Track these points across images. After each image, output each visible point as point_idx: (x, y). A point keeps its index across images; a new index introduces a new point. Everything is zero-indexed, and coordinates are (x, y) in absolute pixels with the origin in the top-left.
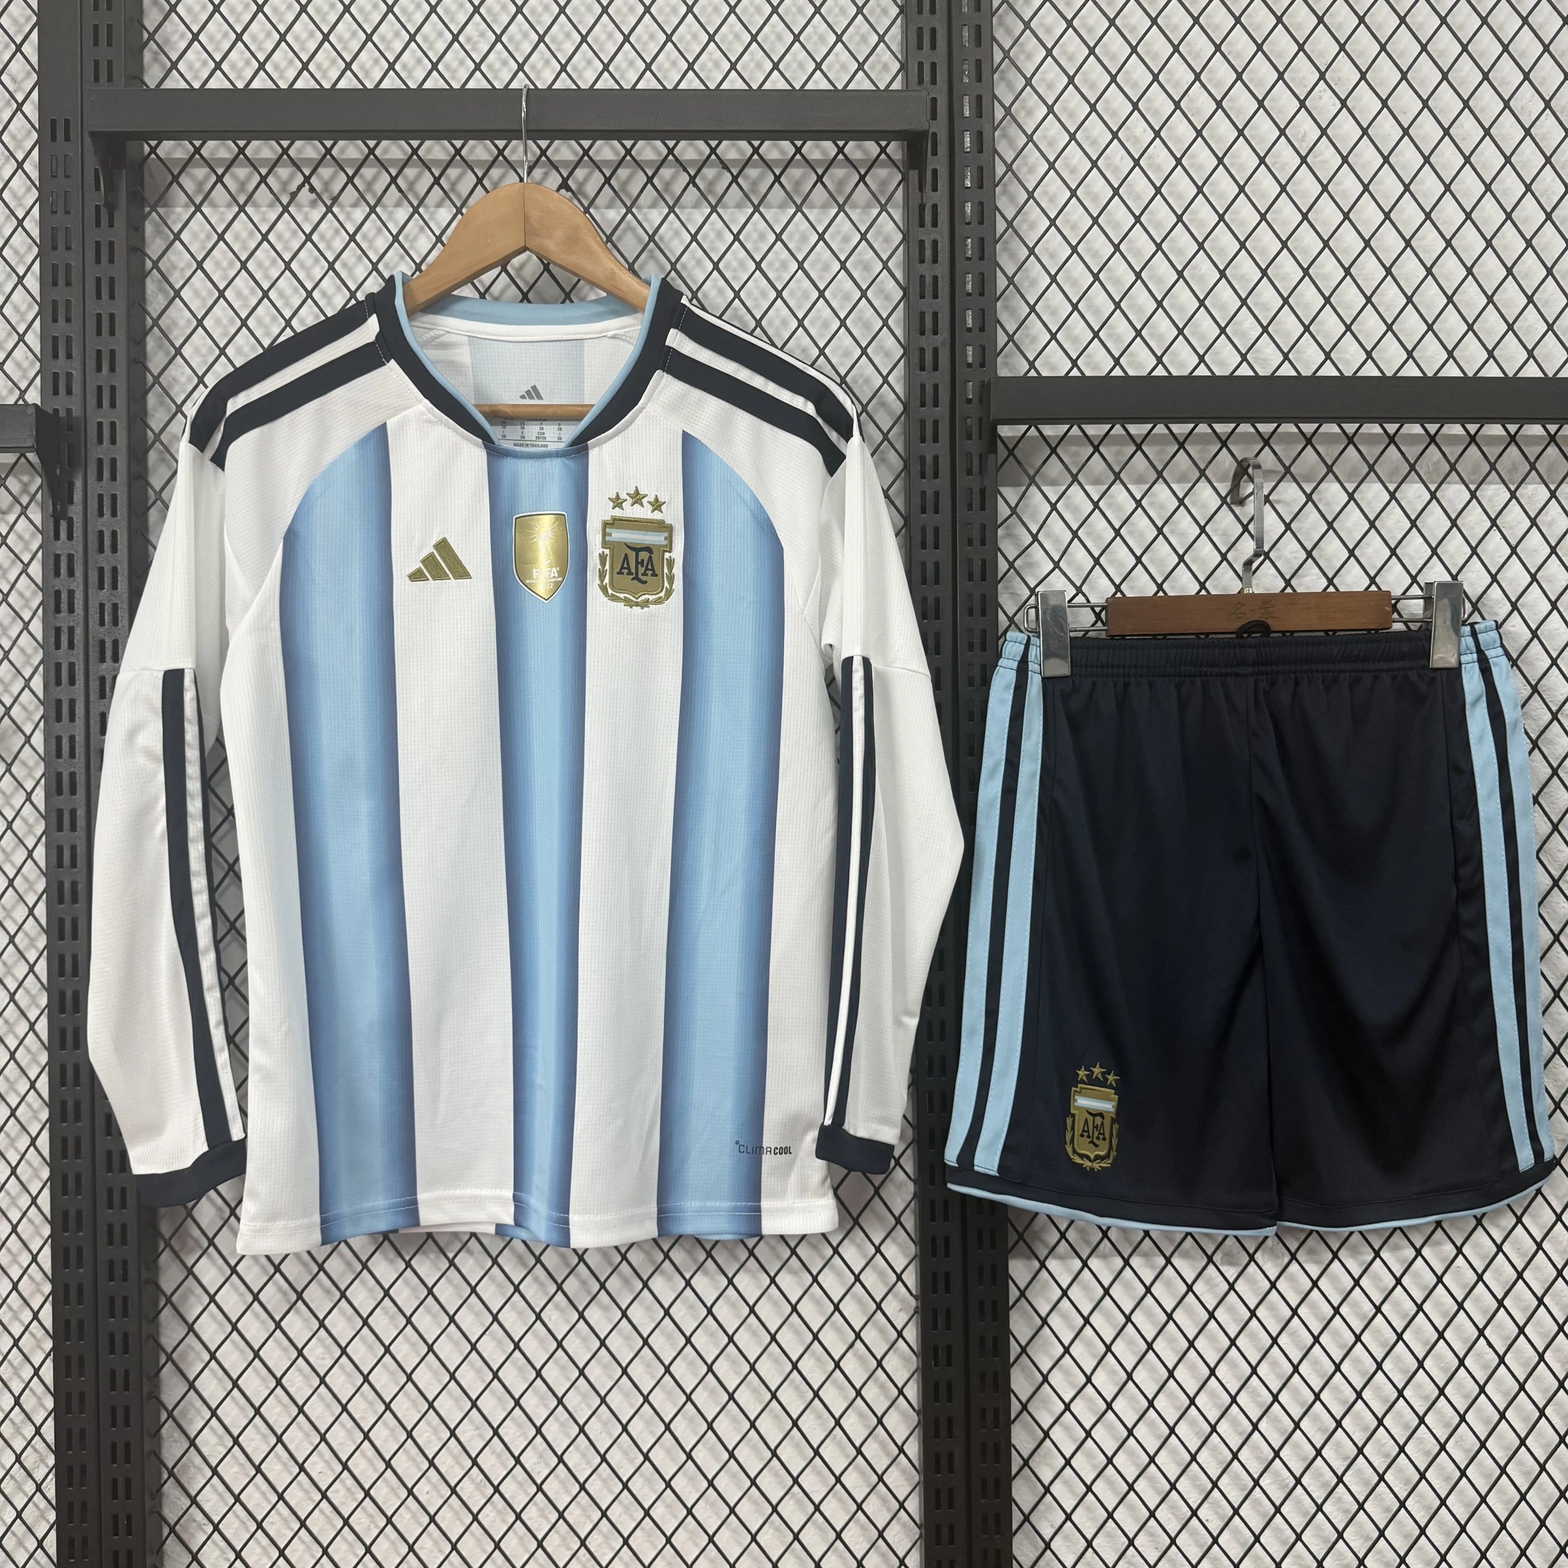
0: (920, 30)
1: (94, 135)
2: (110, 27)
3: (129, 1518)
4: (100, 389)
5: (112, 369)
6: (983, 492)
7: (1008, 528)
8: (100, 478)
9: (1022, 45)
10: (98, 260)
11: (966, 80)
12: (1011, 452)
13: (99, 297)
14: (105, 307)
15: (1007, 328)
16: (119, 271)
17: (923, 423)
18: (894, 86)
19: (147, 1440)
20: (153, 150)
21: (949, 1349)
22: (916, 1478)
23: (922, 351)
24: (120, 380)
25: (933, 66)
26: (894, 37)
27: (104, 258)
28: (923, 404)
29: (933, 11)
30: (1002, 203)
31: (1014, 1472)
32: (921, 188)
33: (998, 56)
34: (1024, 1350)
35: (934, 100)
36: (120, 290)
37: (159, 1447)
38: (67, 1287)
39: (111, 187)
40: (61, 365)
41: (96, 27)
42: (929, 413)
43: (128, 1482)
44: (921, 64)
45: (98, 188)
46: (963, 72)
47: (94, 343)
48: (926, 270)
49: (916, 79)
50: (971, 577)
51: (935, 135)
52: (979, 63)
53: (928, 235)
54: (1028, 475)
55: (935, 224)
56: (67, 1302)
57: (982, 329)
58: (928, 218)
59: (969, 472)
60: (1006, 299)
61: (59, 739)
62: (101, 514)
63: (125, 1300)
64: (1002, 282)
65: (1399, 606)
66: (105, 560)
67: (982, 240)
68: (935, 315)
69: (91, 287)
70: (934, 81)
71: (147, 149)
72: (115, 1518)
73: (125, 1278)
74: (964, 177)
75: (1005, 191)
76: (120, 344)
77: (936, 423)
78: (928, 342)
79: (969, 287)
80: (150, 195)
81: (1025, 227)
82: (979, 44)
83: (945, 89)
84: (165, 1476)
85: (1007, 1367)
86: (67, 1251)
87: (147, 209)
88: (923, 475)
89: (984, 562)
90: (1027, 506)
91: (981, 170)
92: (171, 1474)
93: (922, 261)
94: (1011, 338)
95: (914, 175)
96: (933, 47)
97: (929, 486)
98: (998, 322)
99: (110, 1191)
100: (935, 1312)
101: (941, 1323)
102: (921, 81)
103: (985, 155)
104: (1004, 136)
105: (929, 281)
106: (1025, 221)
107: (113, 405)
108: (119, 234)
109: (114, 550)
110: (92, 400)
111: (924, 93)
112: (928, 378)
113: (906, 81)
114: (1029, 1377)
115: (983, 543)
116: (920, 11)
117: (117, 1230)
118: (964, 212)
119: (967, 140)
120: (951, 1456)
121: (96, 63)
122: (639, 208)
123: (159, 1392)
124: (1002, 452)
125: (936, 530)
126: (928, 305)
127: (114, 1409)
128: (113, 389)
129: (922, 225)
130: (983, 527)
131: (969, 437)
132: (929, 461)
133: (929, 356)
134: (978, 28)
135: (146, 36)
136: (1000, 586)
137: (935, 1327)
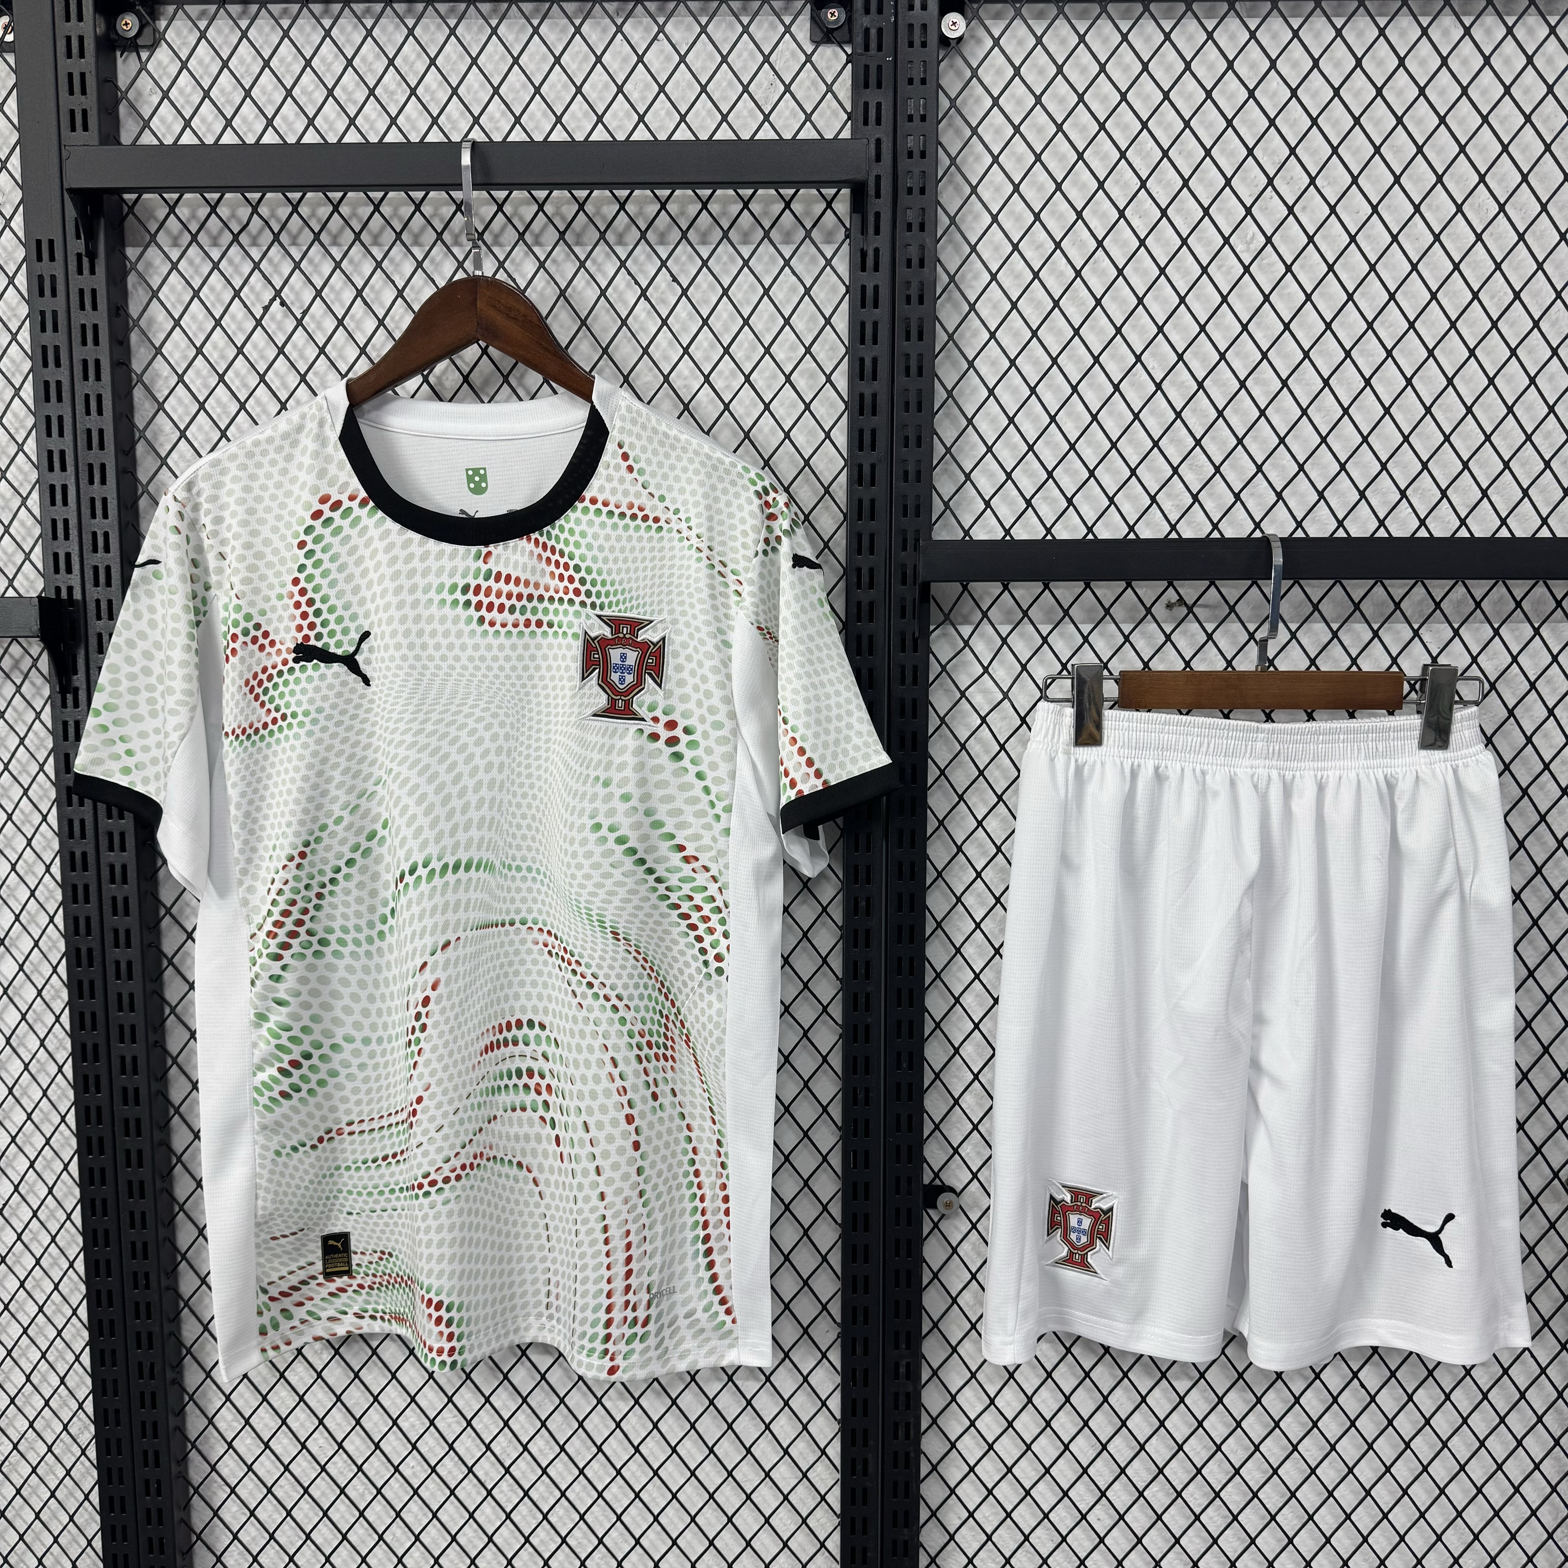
3: (159, 1482)
4: (93, 500)
5: (103, 481)
14: (93, 422)
19: (171, 1418)
24: (110, 491)
36: (107, 403)
38: (99, 1292)
40: (57, 478)
43: (157, 1453)
56: (99, 1305)
61: (71, 822)
63: (148, 1305)
72: (147, 1482)
73: (147, 1286)
86: (97, 1262)
92: (194, 1446)
99: (132, 1214)
100: (854, 1340)
101: (859, 1350)
117: (139, 1246)
120: (865, 1461)
128: (105, 501)
132: (865, 572)
133: (866, 470)
137: (854, 1353)
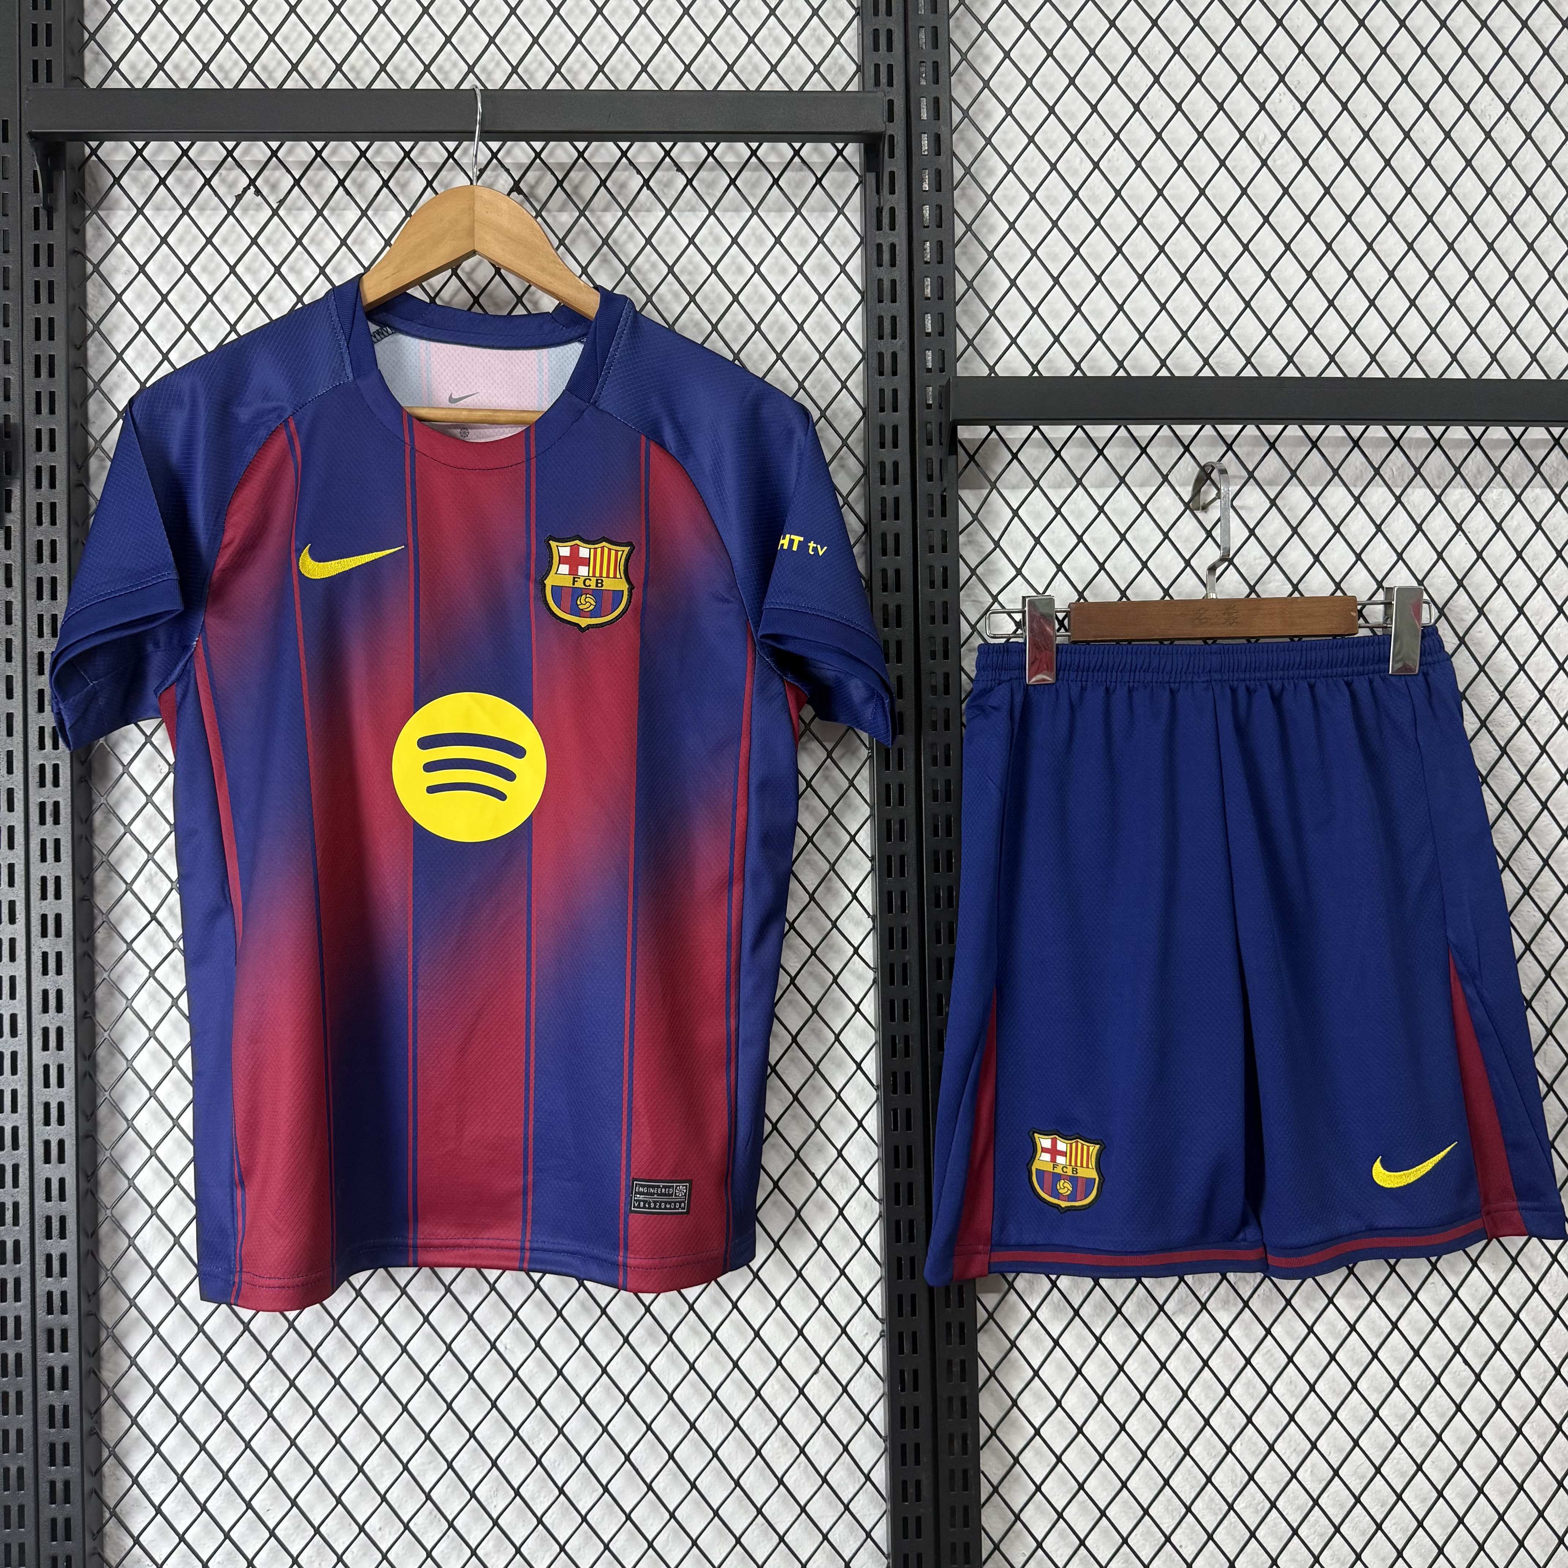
0: (876, 31)
1: (31, 135)
2: (49, 27)
6: (943, 498)
7: (970, 534)
8: (39, 485)
9: (979, 47)
10: (37, 264)
11: (923, 83)
12: (972, 458)
13: (37, 300)
15: (967, 332)
16: (58, 274)
17: (882, 428)
18: (850, 88)
20: (94, 152)
21: (915, 1373)
22: (884, 1506)
23: (881, 355)
25: (890, 67)
26: (850, 41)
27: (43, 261)
28: (882, 410)
29: (889, 13)
30: (961, 206)
31: (983, 1500)
32: (878, 192)
33: (955, 58)
34: (992, 1374)
35: (891, 103)
37: (101, 1484)
39: (50, 188)
41: (35, 27)
42: (889, 418)
44: (877, 66)
45: (36, 190)
46: (920, 76)
47: (33, 348)
48: (885, 274)
49: (872, 81)
50: (932, 585)
51: (892, 137)
52: (936, 65)
53: (886, 238)
54: (989, 480)
55: (892, 227)
57: (941, 334)
58: (886, 221)
59: (930, 478)
60: (965, 303)
62: (40, 522)
64: (961, 286)
65: (1364, 612)
66: (45, 570)
67: (940, 244)
68: (894, 319)
69: (29, 292)
70: (890, 83)
71: (87, 151)
74: (922, 181)
75: (963, 195)
76: (58, 348)
77: (895, 429)
78: (887, 346)
79: (928, 292)
80: (91, 198)
81: (985, 230)
82: (935, 46)
83: (902, 90)
84: (107, 1515)
85: (976, 1391)
87: (88, 212)
88: (883, 482)
89: (945, 569)
90: (988, 512)
91: (938, 173)
93: (880, 265)
94: (970, 343)
95: (871, 177)
96: (890, 48)
97: (889, 492)
98: (958, 326)
102: (877, 83)
103: (943, 157)
104: (962, 139)
105: (887, 285)
106: (984, 224)
107: (52, 411)
108: (58, 236)
109: (53, 559)
110: (30, 406)
111: (880, 94)
112: (887, 383)
113: (863, 82)
114: (998, 1402)
115: (944, 549)
116: (876, 13)
118: (923, 216)
119: (925, 143)
121: (35, 63)
122: (592, 211)
123: (100, 1428)
124: (963, 458)
125: (897, 537)
126: (887, 309)
127: (52, 1447)
129: (879, 228)
130: (944, 534)
131: (930, 442)
134: (936, 28)
135: (86, 36)
136: (962, 593)
